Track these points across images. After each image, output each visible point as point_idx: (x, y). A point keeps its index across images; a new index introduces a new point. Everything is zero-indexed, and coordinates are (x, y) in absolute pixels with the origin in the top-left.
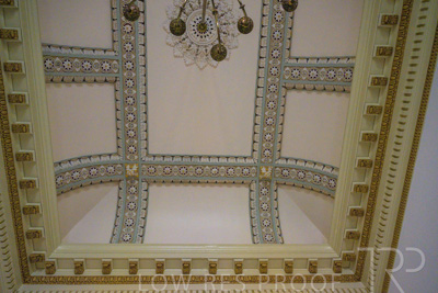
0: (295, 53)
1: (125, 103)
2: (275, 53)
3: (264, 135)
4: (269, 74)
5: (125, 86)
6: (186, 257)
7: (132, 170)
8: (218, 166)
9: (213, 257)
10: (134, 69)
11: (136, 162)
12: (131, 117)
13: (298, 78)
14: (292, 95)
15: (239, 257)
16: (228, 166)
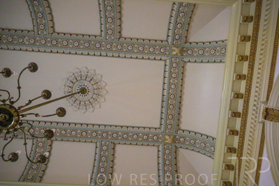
0: (98, 33)
1: (127, 139)
2: (98, 45)
3: (150, 53)
4: (110, 50)
5: (117, 138)
6: (228, 114)
7: (168, 140)
8: (170, 84)
9: (230, 95)
10: (107, 133)
11: (163, 136)
12: (135, 136)
13: (113, 30)
14: (125, 34)
15: (232, 76)
16: (171, 77)
